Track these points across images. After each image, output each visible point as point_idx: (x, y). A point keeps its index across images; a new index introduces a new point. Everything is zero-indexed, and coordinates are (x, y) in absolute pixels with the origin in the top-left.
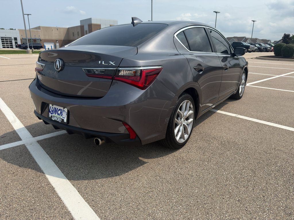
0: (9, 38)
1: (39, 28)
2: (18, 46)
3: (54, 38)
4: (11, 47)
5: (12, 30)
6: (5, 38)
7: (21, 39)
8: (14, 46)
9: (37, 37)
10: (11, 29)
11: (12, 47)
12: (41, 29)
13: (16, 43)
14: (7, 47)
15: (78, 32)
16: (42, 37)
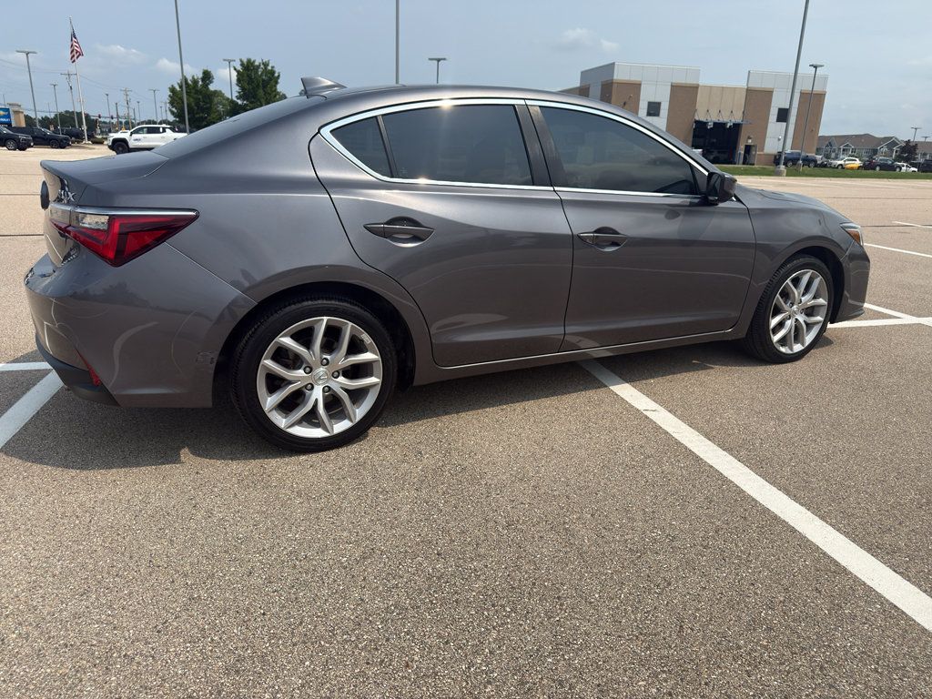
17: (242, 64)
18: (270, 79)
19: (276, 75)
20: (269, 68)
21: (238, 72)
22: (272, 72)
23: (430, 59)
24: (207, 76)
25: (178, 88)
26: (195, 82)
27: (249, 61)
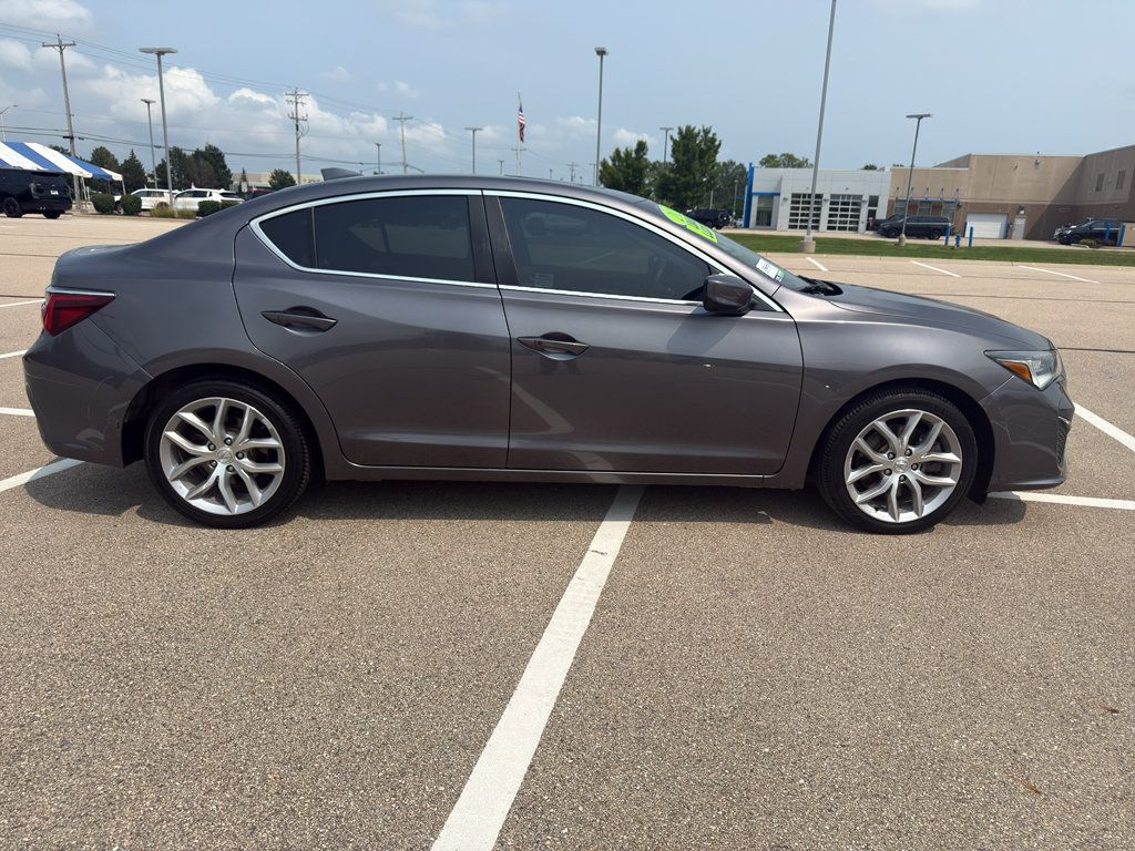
0: (855, 197)
1: (965, 161)
2: (873, 226)
3: (1012, 198)
4: (851, 229)
5: (870, 172)
6: (843, 196)
7: (890, 202)
8: (862, 226)
9: (948, 196)
10: (867, 168)
11: (856, 229)
12: (974, 163)
13: (872, 214)
14: (840, 228)
15: (1122, 174)
16: (966, 196)
17: (680, 133)
18: (709, 148)
19: (717, 143)
20: (710, 135)
21: (675, 141)
22: (713, 140)
23: (908, 117)
24: (641, 147)
25: (610, 163)
26: (628, 154)
27: (688, 128)
